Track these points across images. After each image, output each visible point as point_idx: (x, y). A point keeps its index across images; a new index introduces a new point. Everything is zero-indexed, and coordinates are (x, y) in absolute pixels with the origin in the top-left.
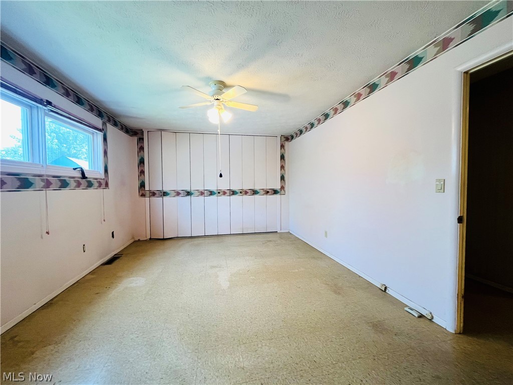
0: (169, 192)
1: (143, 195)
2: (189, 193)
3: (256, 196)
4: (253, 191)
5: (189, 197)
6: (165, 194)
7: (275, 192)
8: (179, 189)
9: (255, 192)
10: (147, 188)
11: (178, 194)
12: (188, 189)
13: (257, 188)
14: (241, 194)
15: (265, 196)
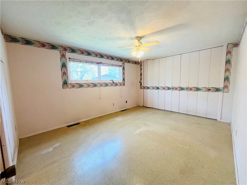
0: (149, 87)
1: (141, 88)
2: (158, 88)
3: (199, 92)
4: (197, 88)
5: (158, 90)
6: (148, 88)
7: (217, 90)
8: (154, 86)
9: (198, 89)
10: (142, 85)
11: (154, 88)
12: (157, 86)
13: (200, 86)
14: (187, 90)
15: (207, 92)
